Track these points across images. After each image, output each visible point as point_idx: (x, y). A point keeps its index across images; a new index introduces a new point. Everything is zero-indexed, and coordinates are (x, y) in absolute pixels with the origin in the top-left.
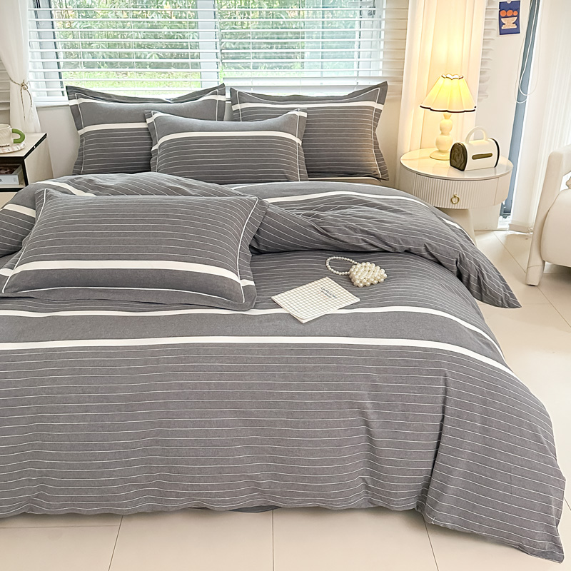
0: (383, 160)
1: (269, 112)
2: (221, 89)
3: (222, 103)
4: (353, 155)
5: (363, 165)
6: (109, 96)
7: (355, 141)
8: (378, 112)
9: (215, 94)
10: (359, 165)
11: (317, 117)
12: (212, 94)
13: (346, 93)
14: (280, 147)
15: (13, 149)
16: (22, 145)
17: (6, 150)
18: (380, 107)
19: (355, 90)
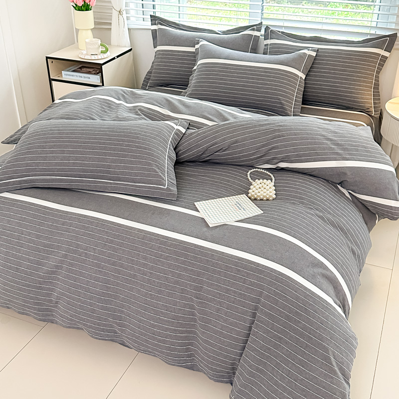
0: (379, 99)
1: (288, 49)
2: (258, 27)
3: (257, 38)
4: (351, 93)
5: (358, 102)
6: (178, 25)
7: (354, 80)
8: (384, 59)
9: (253, 30)
10: (354, 101)
11: (326, 56)
12: (250, 30)
13: (361, 39)
14: (283, 79)
15: (98, 57)
16: (105, 55)
17: (93, 57)
18: (386, 54)
19: (369, 37)
